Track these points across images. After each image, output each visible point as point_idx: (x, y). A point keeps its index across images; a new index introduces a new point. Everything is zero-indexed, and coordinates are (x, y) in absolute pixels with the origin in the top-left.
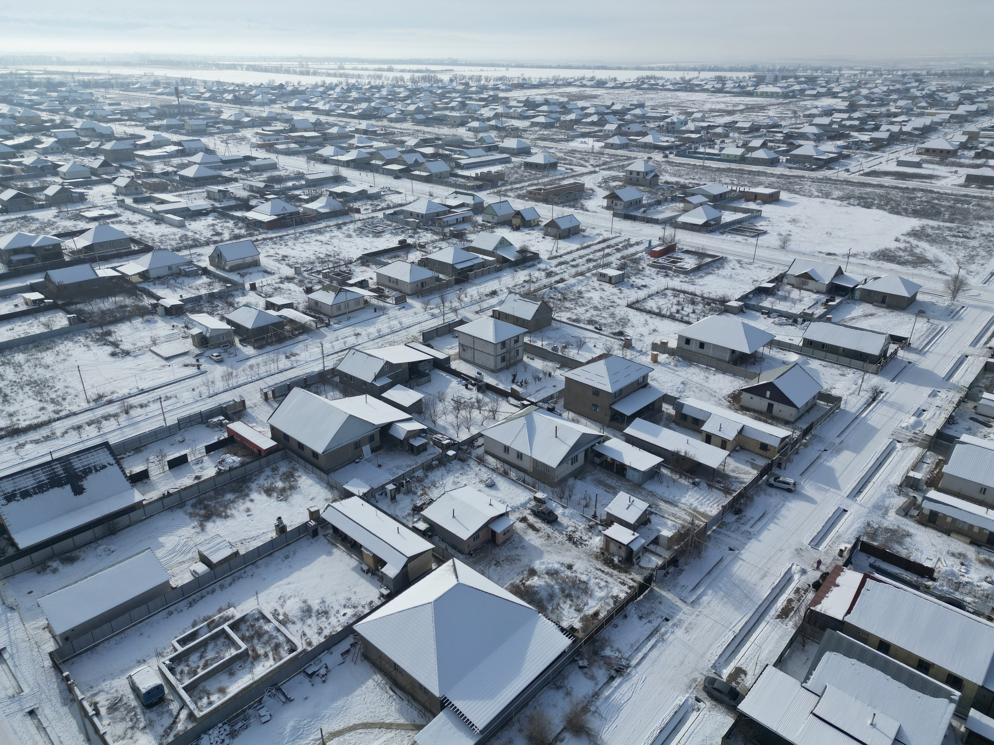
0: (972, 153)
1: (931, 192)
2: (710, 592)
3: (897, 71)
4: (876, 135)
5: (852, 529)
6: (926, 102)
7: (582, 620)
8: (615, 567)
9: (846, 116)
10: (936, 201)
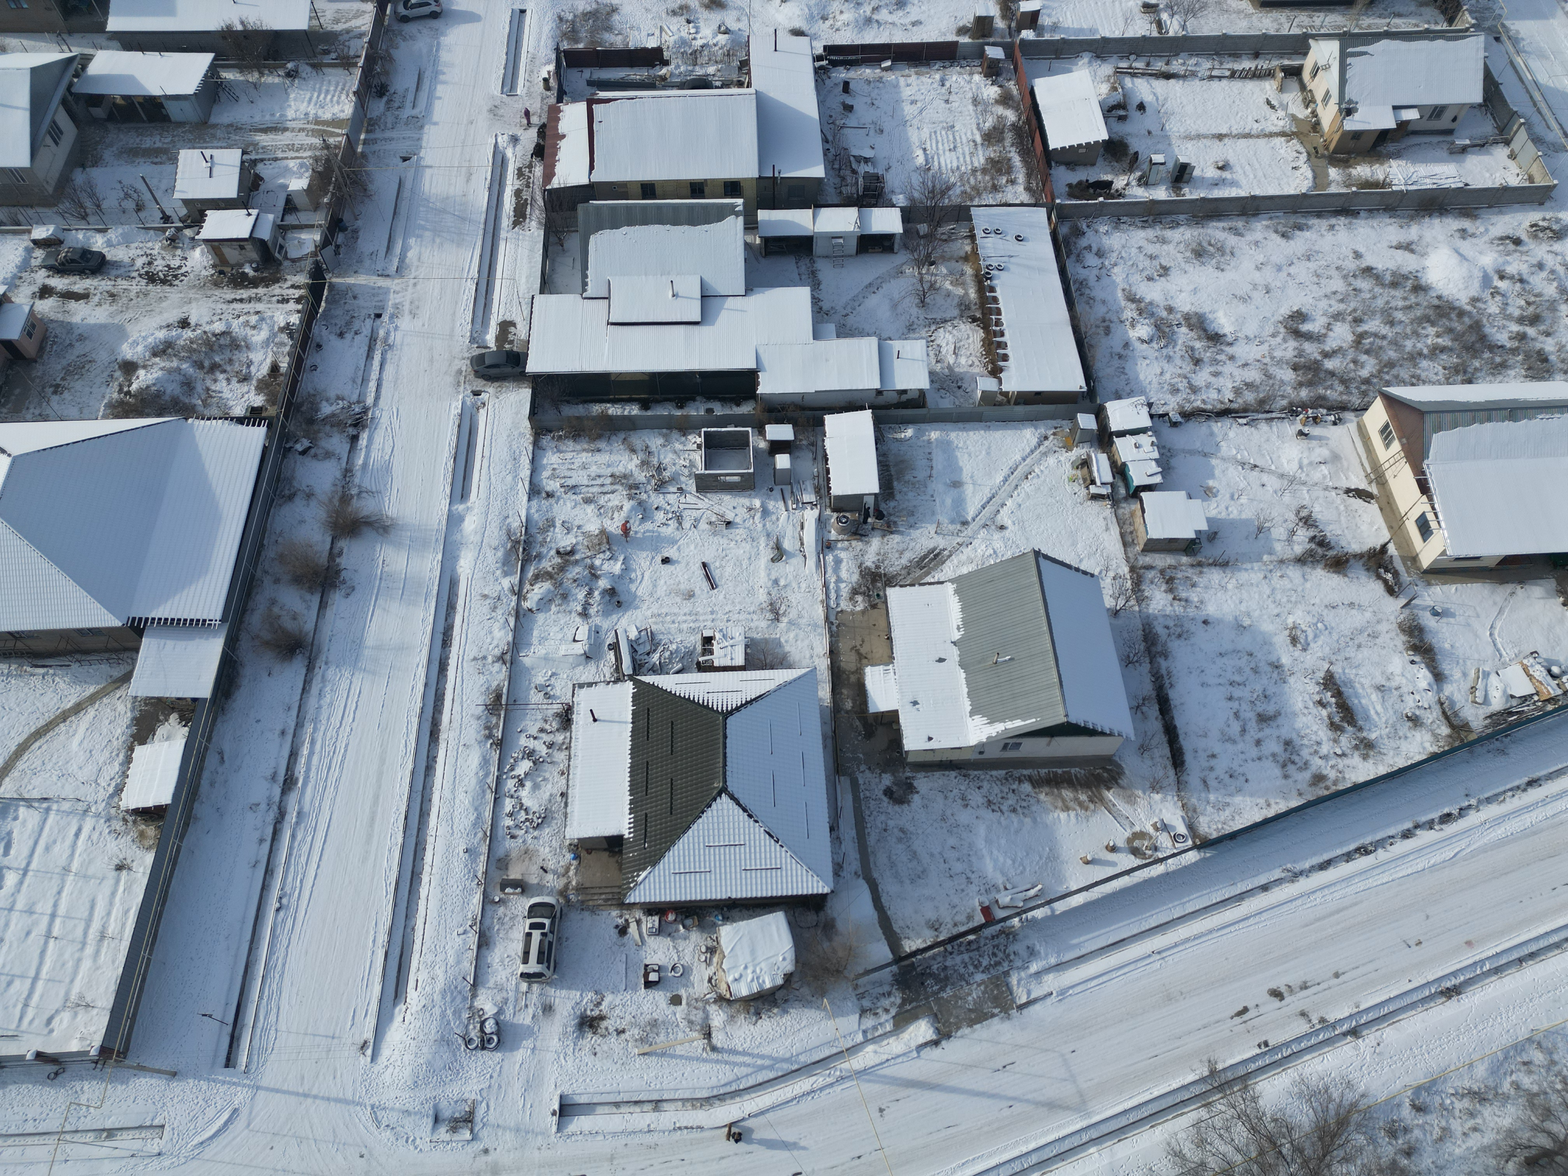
2: (412, 241)
5: (544, 37)
7: (259, 389)
8: (254, 283)
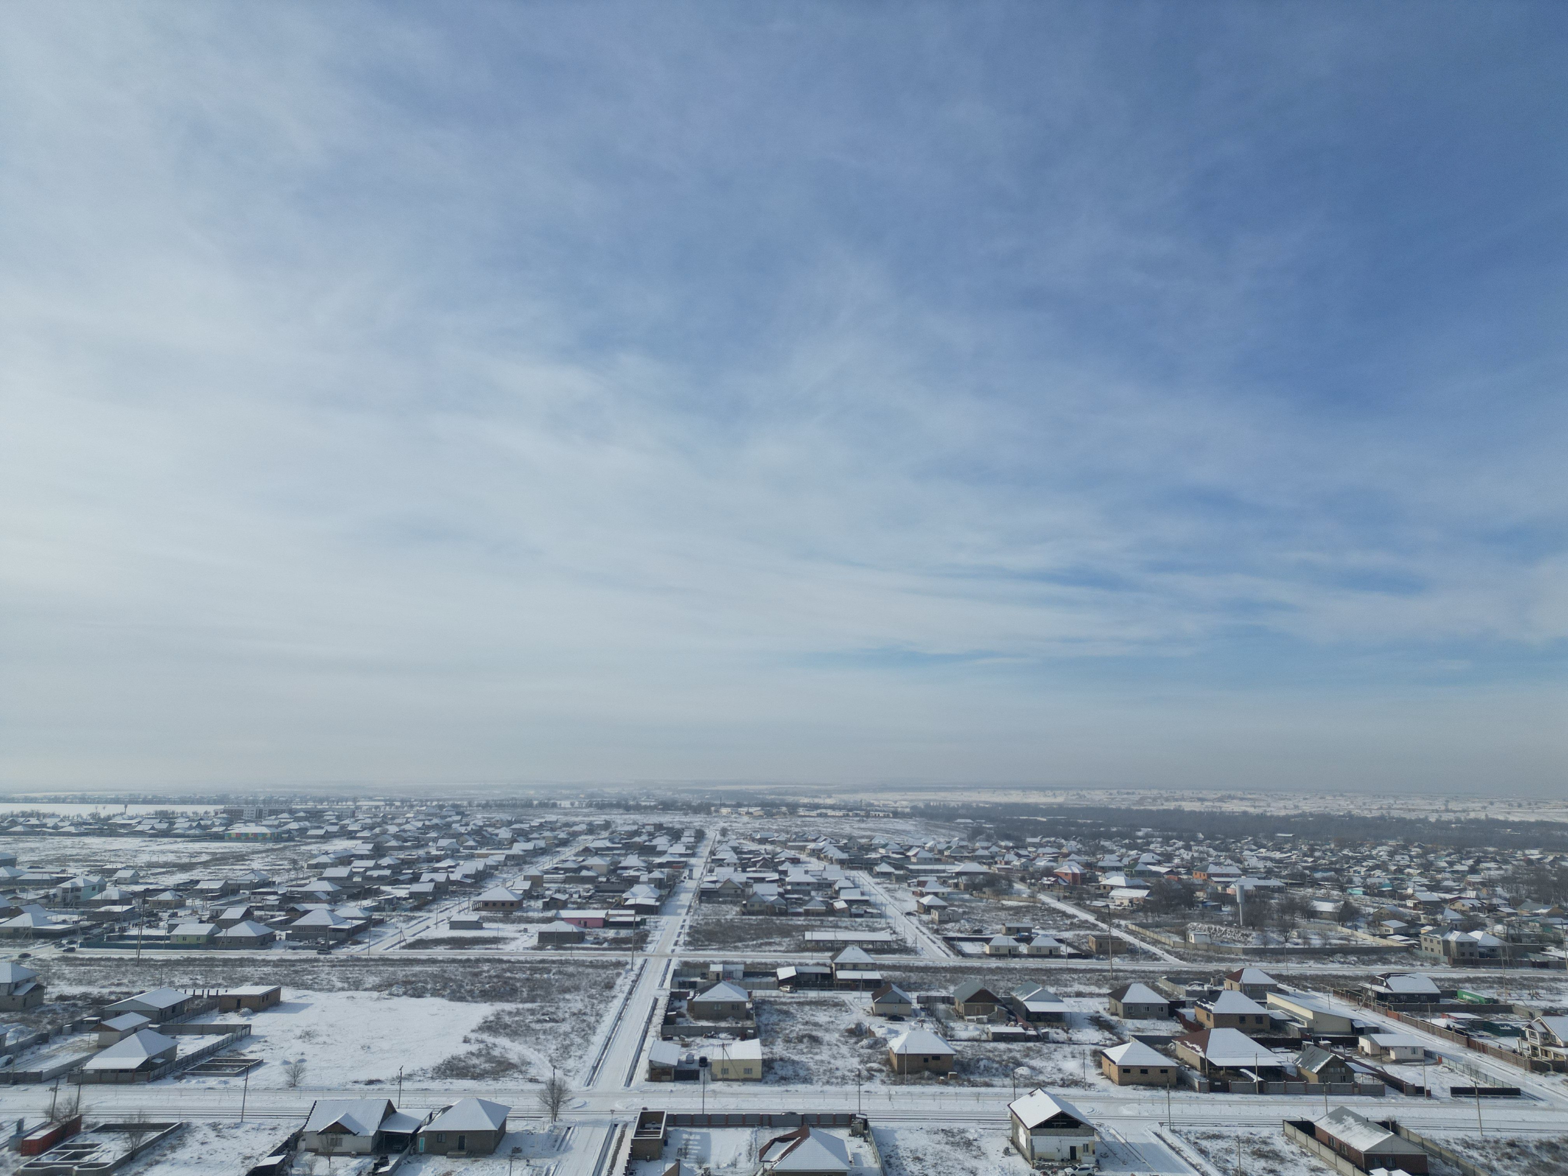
0: (539, 904)
1: (500, 961)
3: (432, 801)
4: (416, 888)
6: (474, 840)
9: (371, 863)
10: (508, 974)
